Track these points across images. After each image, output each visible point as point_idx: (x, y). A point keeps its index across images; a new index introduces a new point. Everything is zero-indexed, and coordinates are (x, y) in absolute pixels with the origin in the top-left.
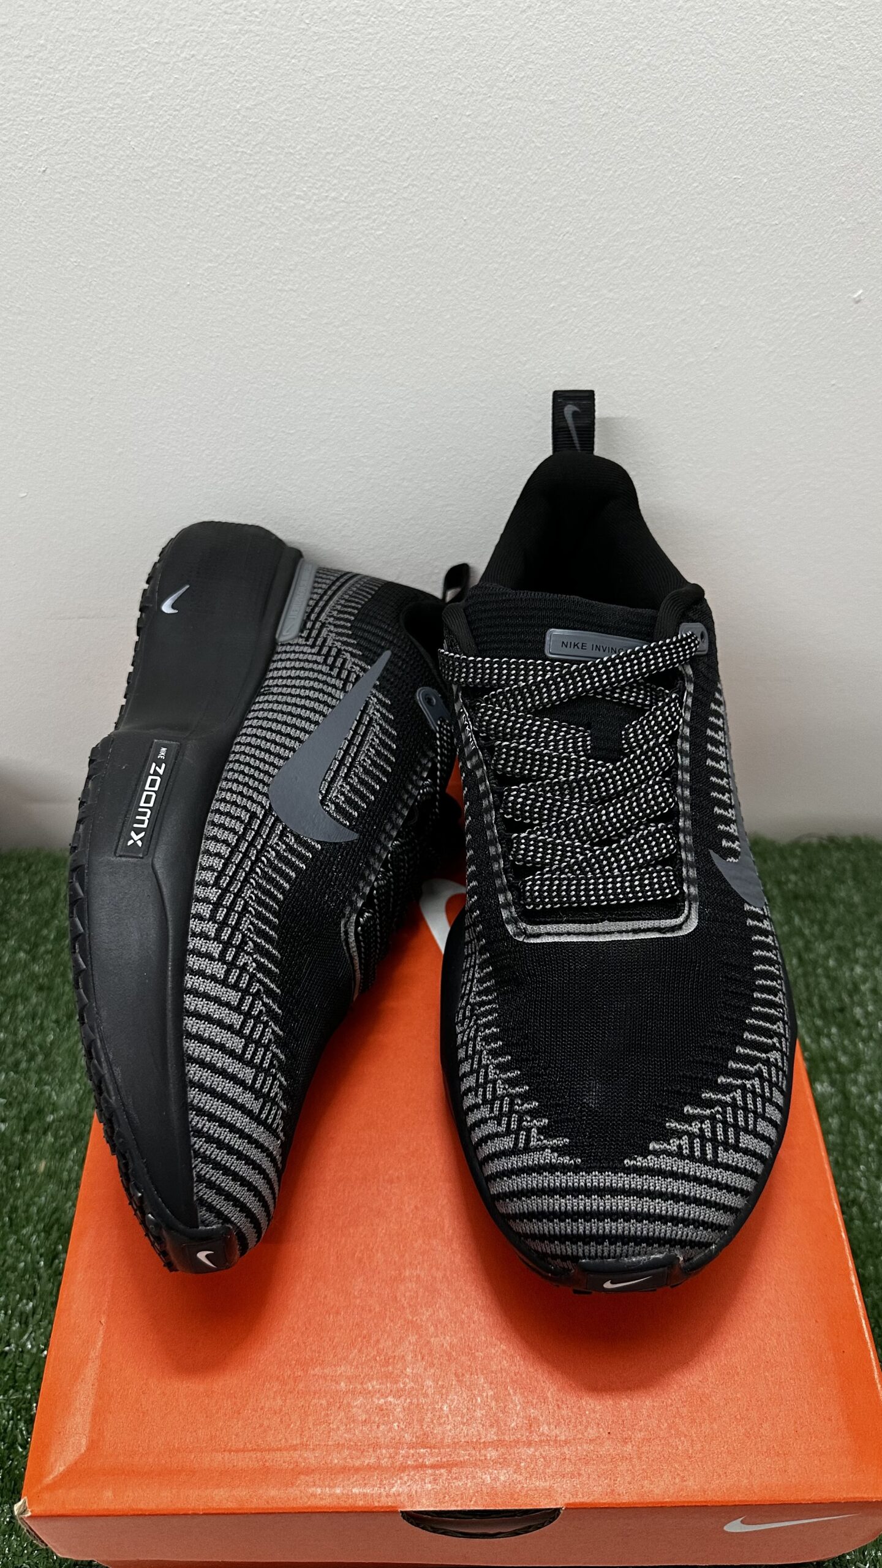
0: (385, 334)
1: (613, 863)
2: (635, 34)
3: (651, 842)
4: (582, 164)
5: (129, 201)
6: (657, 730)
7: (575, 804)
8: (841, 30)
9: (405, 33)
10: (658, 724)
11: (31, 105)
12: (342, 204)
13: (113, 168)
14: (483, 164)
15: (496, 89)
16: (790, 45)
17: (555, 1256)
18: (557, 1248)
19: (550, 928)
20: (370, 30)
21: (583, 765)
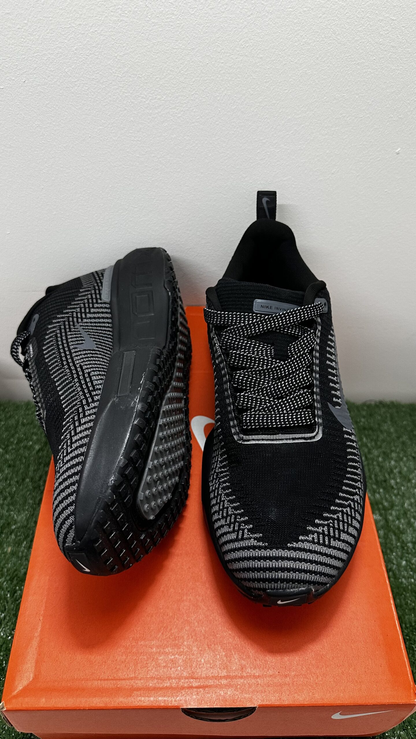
1: (283, 407)
2: (300, 28)
3: (301, 398)
5: (64, 97)
6: (304, 347)
7: (266, 380)
10: (305, 344)
13: (57, 81)
15: (235, 51)
17: (255, 589)
18: (256, 585)
19: (254, 437)
21: (270, 362)
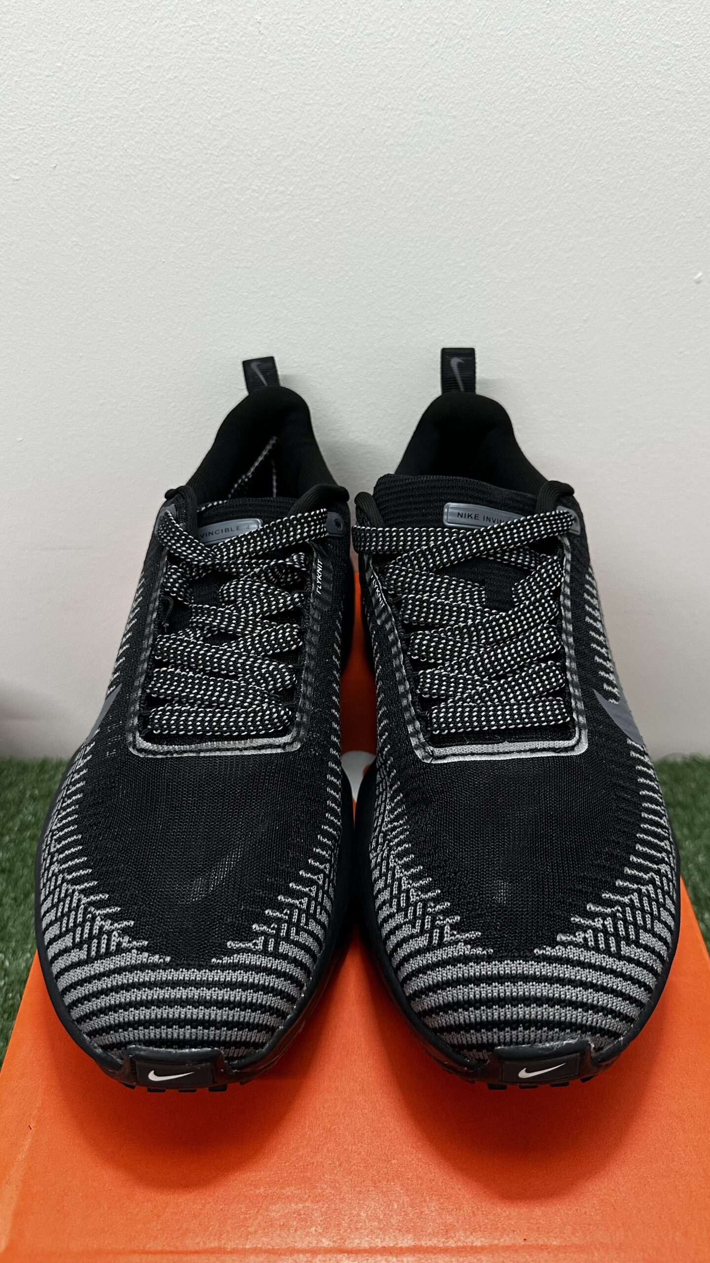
0: (319, 305)
1: (509, 693)
2: (519, 64)
3: (543, 676)
4: (478, 167)
5: (120, 192)
6: (543, 585)
7: (474, 645)
8: (678, 63)
9: (340, 61)
10: (543, 580)
11: (49, 114)
12: (288, 197)
13: (109, 165)
14: (400, 166)
15: (410, 106)
16: (638, 74)
17: (471, 1046)
18: (473, 1037)
19: (455, 749)
20: (313, 59)
21: (479, 613)
